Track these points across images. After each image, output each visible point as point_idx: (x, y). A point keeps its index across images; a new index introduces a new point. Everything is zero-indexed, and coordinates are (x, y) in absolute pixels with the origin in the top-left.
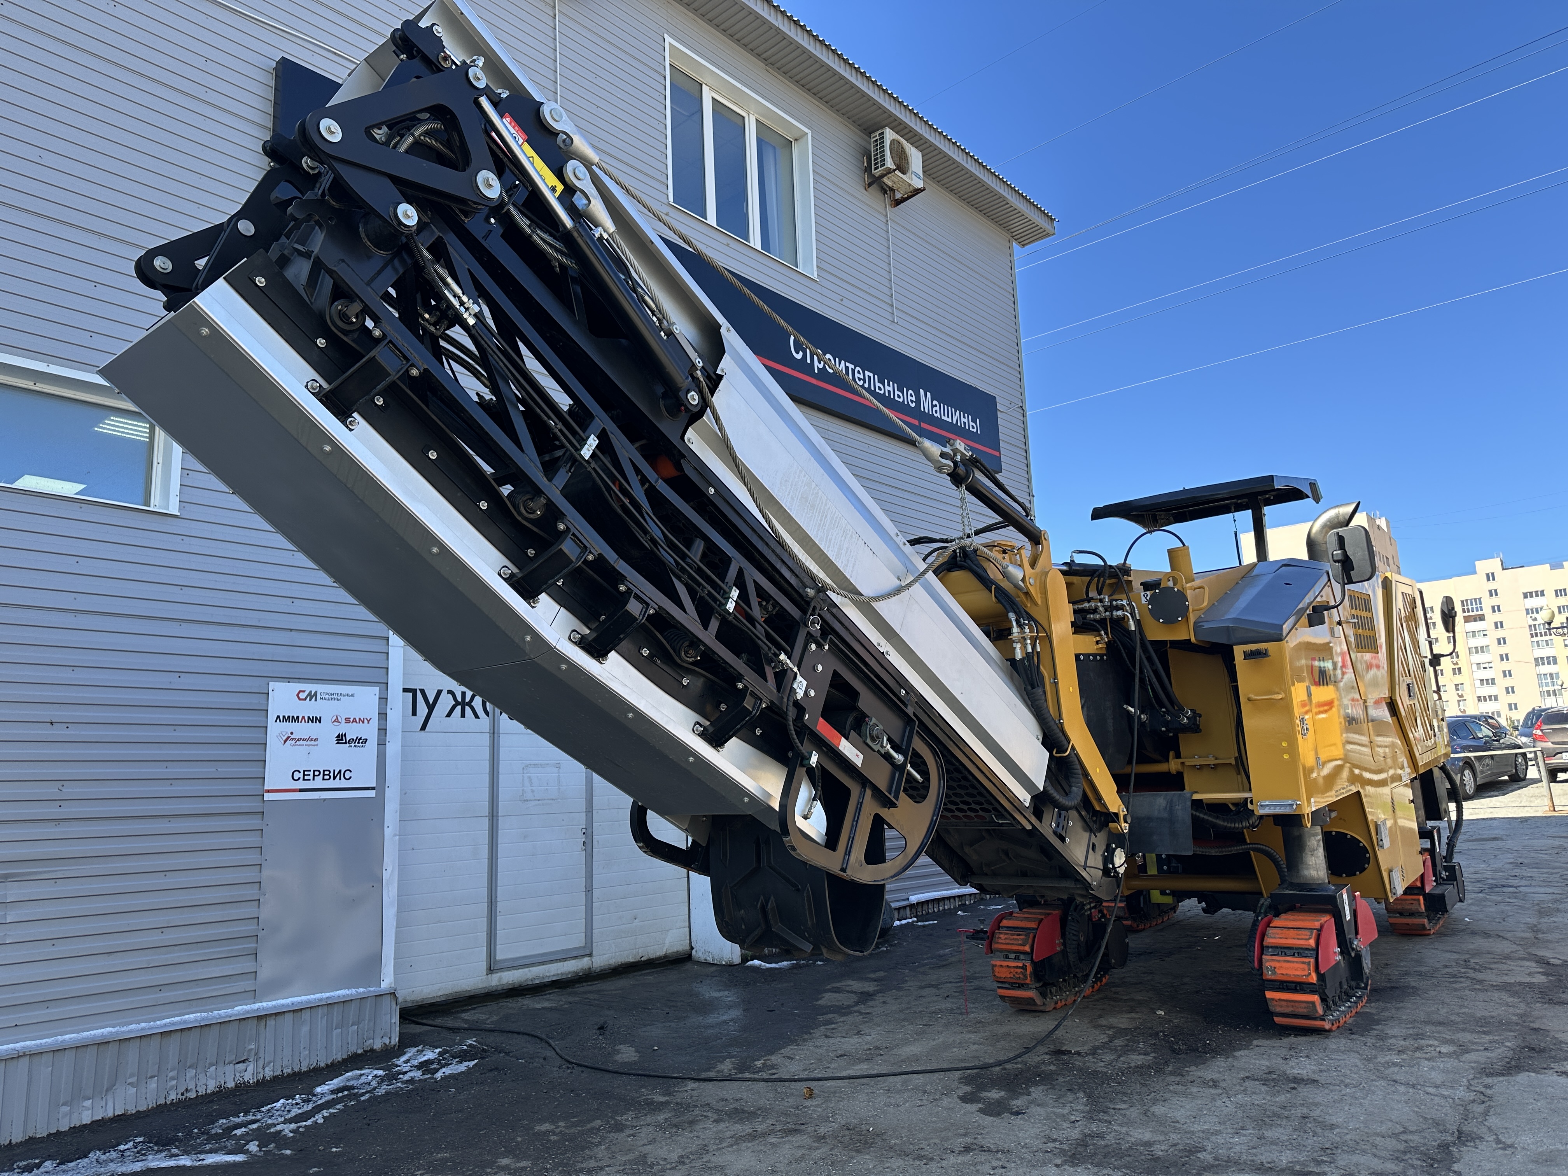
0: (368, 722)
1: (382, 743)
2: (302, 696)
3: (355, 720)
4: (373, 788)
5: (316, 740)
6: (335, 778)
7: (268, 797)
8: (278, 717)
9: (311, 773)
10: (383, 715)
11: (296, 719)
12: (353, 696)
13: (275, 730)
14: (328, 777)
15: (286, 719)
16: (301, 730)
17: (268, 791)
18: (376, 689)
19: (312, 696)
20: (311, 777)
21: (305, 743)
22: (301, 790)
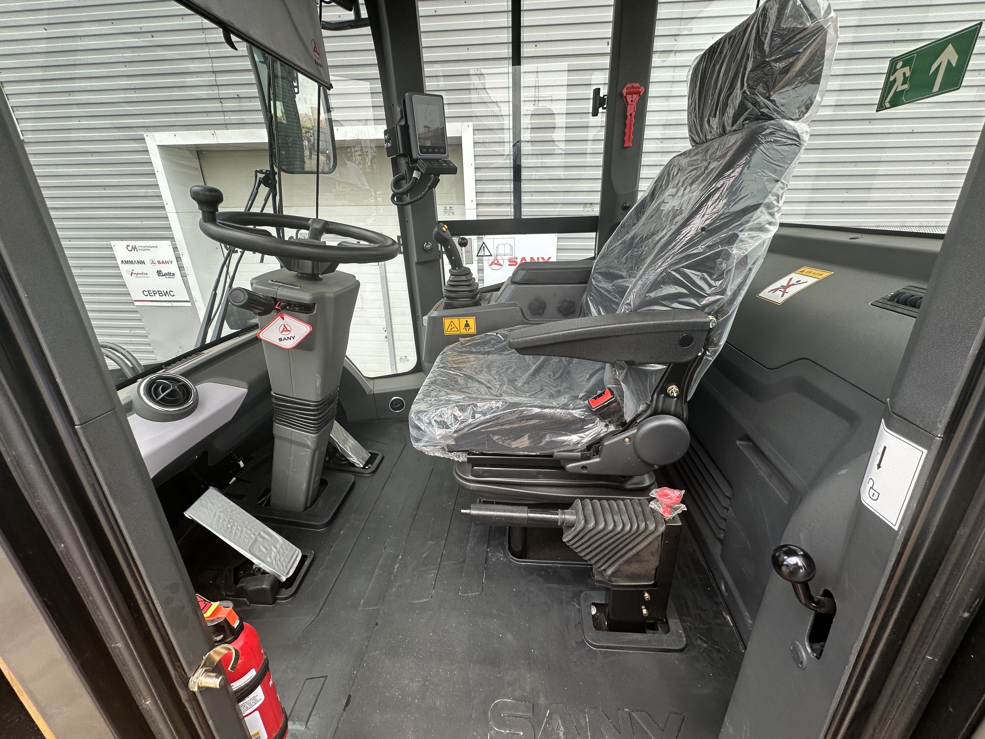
0: (171, 263)
1: (184, 276)
2: (130, 248)
3: (163, 262)
4: (188, 302)
5: (146, 274)
6: (165, 295)
7: (136, 303)
8: (122, 261)
9: (152, 292)
10: (178, 258)
11: (132, 262)
12: (156, 247)
13: (124, 269)
14: (161, 295)
15: (127, 262)
16: (137, 268)
17: (136, 301)
18: (169, 242)
19: (134, 248)
20: (153, 294)
21: (141, 275)
22: (151, 301)
